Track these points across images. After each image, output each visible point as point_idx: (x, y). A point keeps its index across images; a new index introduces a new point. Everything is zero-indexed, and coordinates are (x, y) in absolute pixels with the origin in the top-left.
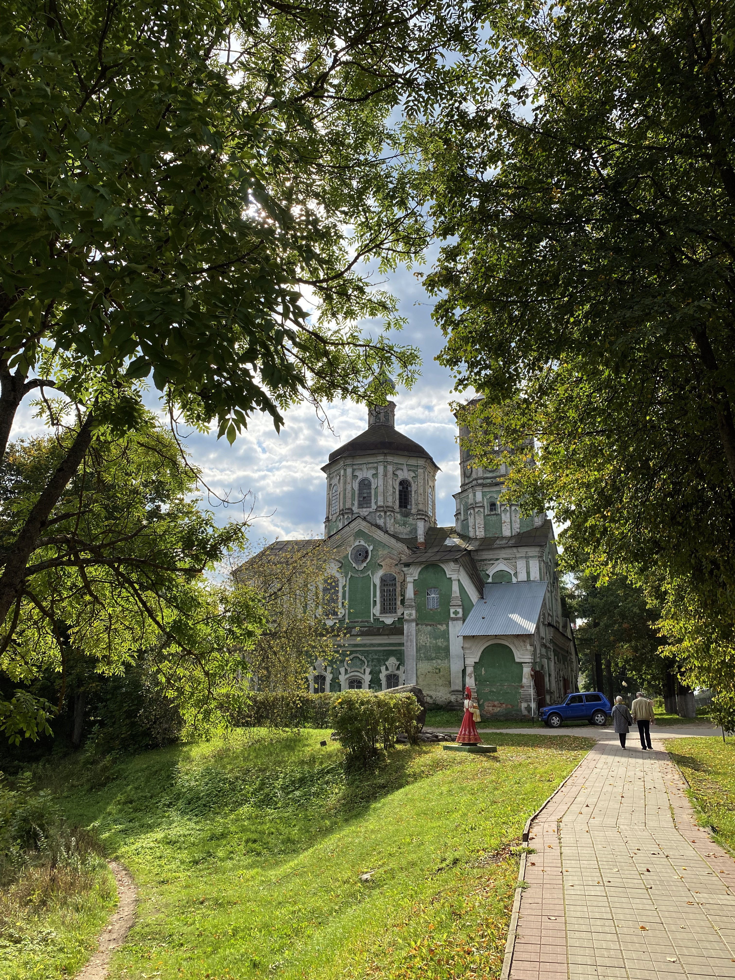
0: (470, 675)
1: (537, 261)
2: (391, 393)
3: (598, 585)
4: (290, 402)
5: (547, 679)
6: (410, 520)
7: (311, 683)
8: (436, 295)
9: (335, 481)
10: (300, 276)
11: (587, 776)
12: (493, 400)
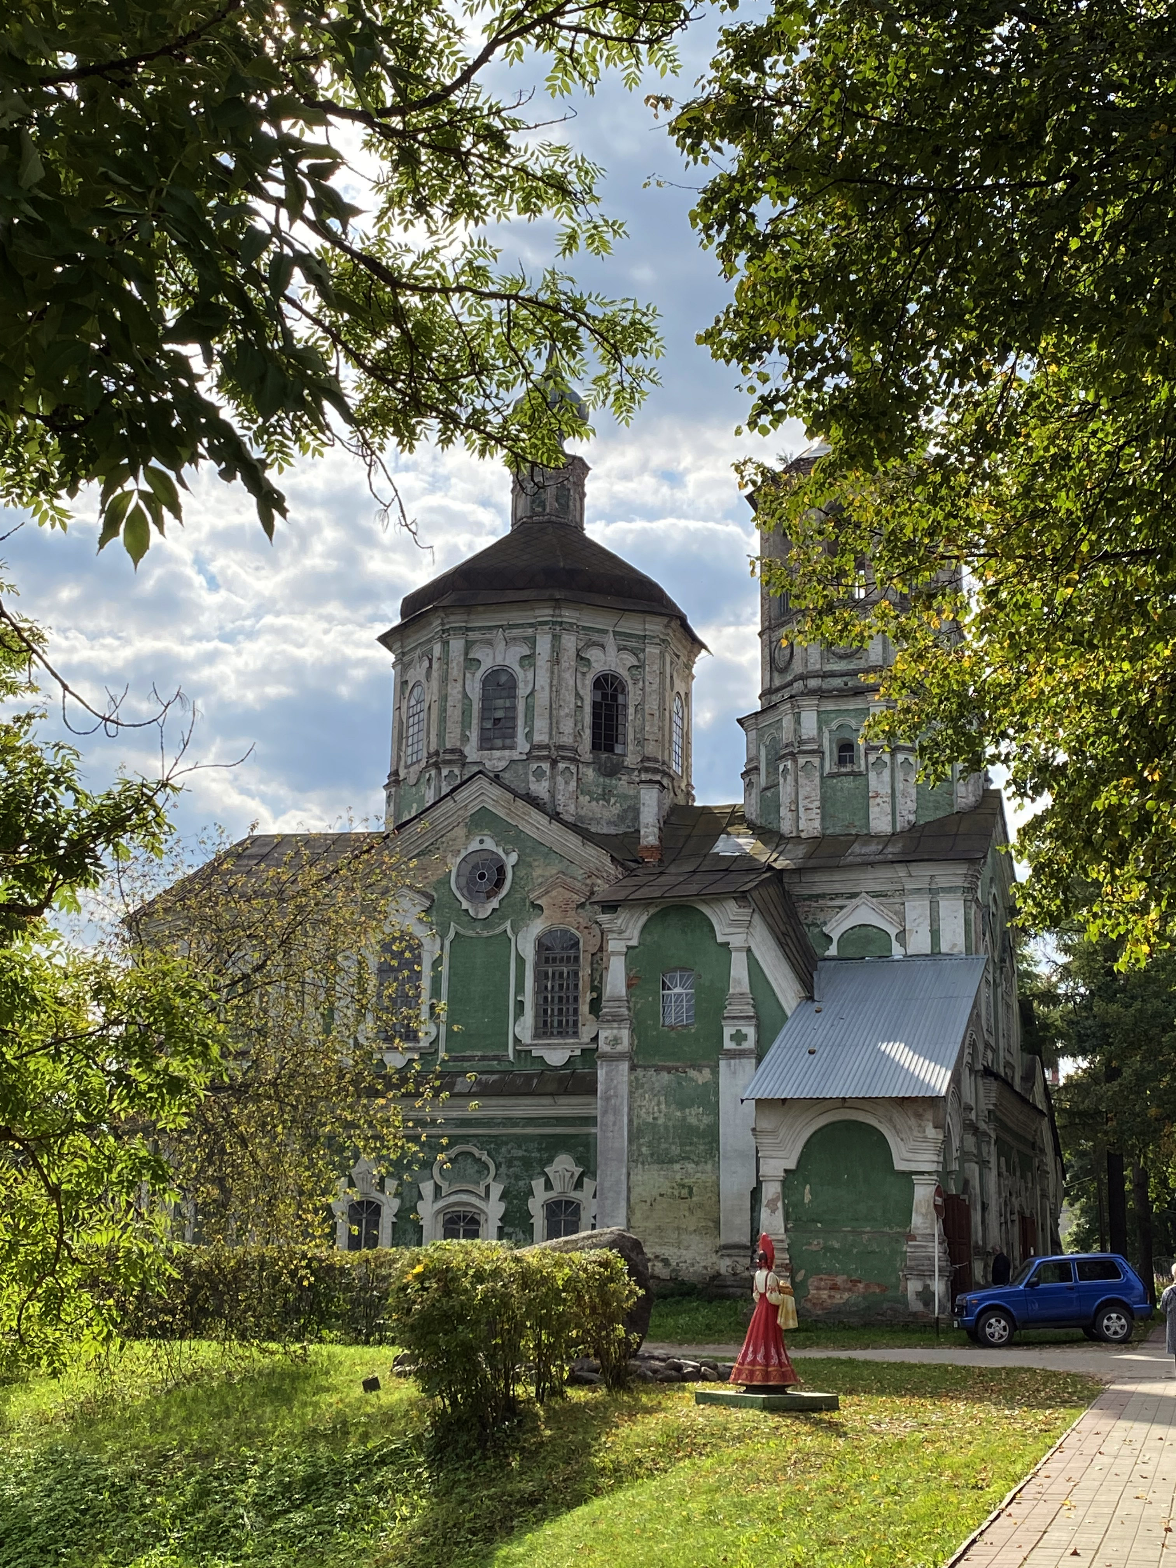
0: (772, 1204)
1: (986, 77)
2: (575, 432)
3: (1120, 965)
4: (294, 449)
5: (976, 1217)
6: (622, 784)
7: (341, 1221)
8: (705, 160)
9: (417, 673)
10: (329, 95)
11: (1076, 1477)
12: (852, 457)
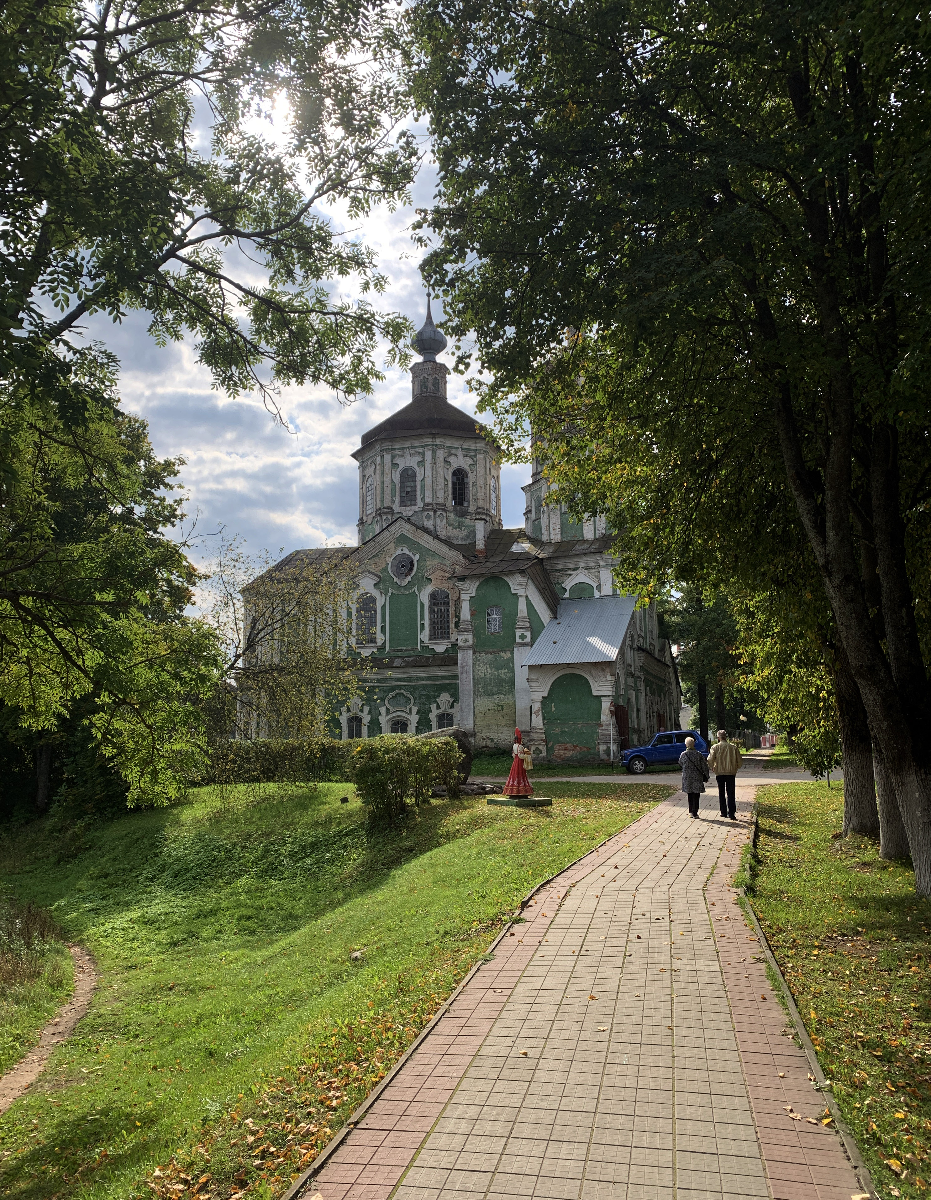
0: (537, 713)
5: (633, 716)
6: (467, 521)
7: (345, 726)
9: (369, 471)
11: (638, 833)
